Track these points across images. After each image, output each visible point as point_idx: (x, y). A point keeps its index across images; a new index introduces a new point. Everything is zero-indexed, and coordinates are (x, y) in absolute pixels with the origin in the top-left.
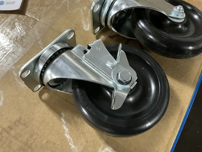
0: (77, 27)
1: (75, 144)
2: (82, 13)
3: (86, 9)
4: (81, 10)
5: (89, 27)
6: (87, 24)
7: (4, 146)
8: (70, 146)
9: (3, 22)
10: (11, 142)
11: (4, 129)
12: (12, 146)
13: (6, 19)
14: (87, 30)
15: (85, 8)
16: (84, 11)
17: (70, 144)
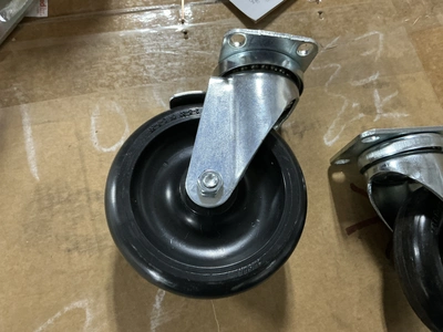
0: (317, 126)
1: (163, 304)
2: (343, 108)
3: (356, 108)
4: (346, 104)
5: (334, 140)
6: (334, 135)
7: (69, 214)
8: (154, 302)
9: (214, 20)
10: (82, 217)
11: (88, 190)
12: (78, 226)
13: (223, 18)
14: (327, 143)
15: (354, 105)
16: (349, 108)
17: (157, 298)
